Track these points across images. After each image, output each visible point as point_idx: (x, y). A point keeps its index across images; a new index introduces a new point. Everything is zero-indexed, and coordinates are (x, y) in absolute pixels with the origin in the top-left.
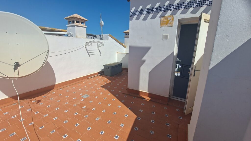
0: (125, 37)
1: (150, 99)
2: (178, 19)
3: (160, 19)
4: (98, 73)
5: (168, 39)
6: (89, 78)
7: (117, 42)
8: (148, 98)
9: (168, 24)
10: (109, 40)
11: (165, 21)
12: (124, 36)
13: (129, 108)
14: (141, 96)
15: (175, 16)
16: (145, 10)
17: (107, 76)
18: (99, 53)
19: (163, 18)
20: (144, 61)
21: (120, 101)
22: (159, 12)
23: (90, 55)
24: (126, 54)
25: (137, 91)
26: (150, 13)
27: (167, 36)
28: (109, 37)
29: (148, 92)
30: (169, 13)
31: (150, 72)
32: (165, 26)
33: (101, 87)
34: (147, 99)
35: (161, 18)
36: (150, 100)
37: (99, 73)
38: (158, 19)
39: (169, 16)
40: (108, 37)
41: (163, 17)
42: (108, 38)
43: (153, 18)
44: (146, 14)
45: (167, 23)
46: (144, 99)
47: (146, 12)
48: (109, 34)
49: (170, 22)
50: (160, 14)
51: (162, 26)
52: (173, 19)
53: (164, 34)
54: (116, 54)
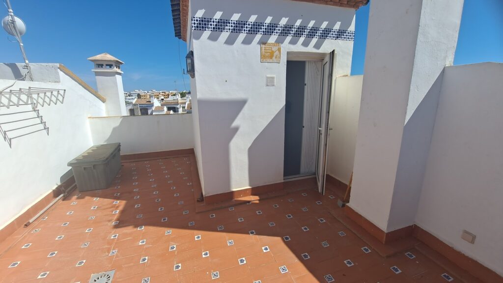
0: (97, 74)
1: (257, 198)
2: (287, 52)
3: (259, 46)
4: (52, 195)
5: (275, 84)
6: (31, 221)
7: (83, 86)
8: (255, 199)
9: (274, 58)
10: (61, 81)
11: (269, 52)
12: (93, 70)
13: (252, 233)
14: (238, 199)
15: (282, 46)
16: (229, 23)
17: (97, 191)
18: (42, 126)
19: (264, 46)
20: (236, 129)
21: (215, 230)
22: (257, 34)
23: (10, 139)
24: (121, 119)
25: (228, 193)
26: (240, 31)
27: (273, 78)
28: (61, 73)
29: (250, 186)
30: (273, 39)
31: (251, 146)
32: (268, 60)
33: (116, 227)
34: (254, 201)
35: (262, 46)
36: (259, 200)
37: (56, 193)
38: (255, 46)
39: (273, 45)
40: (58, 74)
41: (265, 43)
42: (59, 78)
43: (247, 42)
44: (232, 32)
45: (271, 57)
46: (249, 202)
47: (231, 28)
48: (58, 65)
49: (275, 54)
50: (258, 37)
51: (265, 60)
52: (279, 50)
53: (268, 76)
54: (88, 123)
